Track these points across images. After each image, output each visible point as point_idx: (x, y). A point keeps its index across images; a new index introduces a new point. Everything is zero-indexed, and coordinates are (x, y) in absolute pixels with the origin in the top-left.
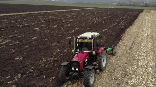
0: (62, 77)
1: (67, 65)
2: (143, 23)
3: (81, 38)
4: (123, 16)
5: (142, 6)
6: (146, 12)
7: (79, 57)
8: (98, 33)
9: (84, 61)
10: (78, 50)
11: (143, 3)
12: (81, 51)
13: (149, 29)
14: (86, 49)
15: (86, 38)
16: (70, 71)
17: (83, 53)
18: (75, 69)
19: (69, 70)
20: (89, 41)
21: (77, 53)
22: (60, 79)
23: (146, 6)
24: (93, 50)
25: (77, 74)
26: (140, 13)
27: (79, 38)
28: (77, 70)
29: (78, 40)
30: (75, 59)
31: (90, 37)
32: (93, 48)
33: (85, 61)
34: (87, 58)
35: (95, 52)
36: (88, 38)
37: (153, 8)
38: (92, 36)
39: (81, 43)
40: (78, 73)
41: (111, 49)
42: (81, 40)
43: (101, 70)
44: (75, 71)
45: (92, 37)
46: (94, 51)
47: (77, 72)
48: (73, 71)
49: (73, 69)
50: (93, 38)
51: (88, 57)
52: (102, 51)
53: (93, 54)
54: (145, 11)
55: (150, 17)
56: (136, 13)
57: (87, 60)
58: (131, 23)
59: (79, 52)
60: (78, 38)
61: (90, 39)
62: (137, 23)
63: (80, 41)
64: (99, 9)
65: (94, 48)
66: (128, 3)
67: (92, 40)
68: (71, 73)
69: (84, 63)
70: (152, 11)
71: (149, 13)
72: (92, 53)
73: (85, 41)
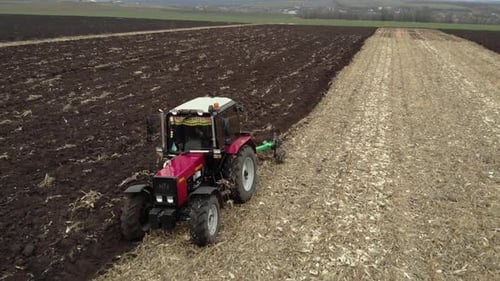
0: (130, 227)
1: (142, 191)
2: (375, 60)
3: (181, 114)
4: (325, 44)
5: (374, 19)
6: (381, 35)
7: (178, 167)
8: (230, 100)
9: (191, 178)
10: (175, 148)
11: (375, 9)
12: (183, 150)
13: (386, 70)
14: (197, 143)
15: (194, 114)
16: (151, 208)
17: (188, 155)
18: (165, 199)
19: (148, 205)
20: (203, 122)
21: (170, 158)
22: (124, 233)
23: (383, 19)
24: (215, 145)
25: (170, 212)
26: (366, 38)
27: (175, 113)
28: (170, 201)
29: (171, 119)
30: (166, 172)
31: (206, 111)
32: (214, 139)
33: (194, 178)
34: (201, 169)
35: (219, 152)
36: (201, 114)
37: (402, 24)
38: (211, 107)
39: (182, 127)
40: (173, 211)
41: (270, 144)
42: (182, 118)
43: (239, 198)
44: (165, 205)
45: (212, 110)
46: (217, 148)
47: (170, 206)
48: (159, 205)
49: (160, 200)
50: (215, 113)
51: (201, 165)
52: (241, 149)
53: (216, 156)
54: (379, 32)
55: (392, 47)
56: (355, 38)
57: (199, 174)
58: (346, 60)
59: (178, 155)
60: (171, 114)
61: (205, 115)
62: (360, 59)
63: (179, 121)
64: (255, 27)
65: (216, 140)
66: (331, 8)
67: (212, 117)
68: (153, 212)
69: (190, 182)
70: (399, 33)
71: (390, 36)
72: (213, 153)
73: (193, 122)
